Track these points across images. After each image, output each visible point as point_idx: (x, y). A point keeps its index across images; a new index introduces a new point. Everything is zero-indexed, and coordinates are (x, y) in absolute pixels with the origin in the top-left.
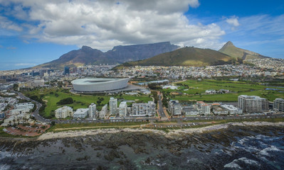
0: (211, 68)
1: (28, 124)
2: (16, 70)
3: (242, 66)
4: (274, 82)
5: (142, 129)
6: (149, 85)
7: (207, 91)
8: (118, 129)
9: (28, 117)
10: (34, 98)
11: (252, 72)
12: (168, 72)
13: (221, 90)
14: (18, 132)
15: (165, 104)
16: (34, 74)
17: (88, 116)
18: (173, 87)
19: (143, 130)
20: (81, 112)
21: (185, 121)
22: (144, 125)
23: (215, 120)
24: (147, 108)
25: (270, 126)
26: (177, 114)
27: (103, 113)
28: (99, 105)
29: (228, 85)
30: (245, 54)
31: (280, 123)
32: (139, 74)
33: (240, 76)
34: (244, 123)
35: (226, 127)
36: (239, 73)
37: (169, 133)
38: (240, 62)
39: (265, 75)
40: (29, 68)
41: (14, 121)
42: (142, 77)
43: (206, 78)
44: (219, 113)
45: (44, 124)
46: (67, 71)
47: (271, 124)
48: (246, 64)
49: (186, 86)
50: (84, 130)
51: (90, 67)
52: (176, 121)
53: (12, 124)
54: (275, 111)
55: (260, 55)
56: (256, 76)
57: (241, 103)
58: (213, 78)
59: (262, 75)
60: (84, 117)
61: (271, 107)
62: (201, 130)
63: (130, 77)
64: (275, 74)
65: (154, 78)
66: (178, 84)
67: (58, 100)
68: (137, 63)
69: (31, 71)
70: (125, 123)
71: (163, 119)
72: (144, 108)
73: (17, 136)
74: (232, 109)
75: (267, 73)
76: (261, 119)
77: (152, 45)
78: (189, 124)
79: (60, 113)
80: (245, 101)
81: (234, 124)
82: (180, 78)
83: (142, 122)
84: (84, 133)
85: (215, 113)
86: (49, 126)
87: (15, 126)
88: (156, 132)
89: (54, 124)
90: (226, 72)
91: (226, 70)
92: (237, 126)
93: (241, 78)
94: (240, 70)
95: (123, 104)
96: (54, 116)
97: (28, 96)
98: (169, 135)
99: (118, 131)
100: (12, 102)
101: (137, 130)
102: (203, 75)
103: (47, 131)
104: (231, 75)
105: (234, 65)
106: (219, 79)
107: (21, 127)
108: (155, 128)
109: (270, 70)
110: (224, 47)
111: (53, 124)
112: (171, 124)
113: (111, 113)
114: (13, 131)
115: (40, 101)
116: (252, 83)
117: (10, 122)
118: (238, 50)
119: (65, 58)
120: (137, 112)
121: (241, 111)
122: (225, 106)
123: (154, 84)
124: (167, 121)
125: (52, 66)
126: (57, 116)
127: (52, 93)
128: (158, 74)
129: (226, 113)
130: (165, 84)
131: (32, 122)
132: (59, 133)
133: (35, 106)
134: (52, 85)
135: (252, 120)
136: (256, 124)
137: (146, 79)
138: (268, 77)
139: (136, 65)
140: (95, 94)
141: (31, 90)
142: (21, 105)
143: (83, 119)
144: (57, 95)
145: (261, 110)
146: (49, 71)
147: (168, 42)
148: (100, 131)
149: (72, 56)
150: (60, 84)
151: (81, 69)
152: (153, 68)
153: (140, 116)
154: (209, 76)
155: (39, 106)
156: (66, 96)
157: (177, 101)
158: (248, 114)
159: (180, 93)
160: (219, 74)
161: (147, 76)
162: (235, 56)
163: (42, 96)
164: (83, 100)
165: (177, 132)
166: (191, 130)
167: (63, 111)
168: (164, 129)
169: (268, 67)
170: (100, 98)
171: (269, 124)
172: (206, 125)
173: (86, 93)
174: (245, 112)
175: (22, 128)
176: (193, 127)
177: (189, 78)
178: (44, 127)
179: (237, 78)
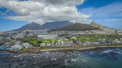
0: (87, 31)
1: (34, 48)
3: (98, 31)
4: (110, 36)
6: (66, 37)
7: (87, 39)
8: (63, 48)
12: (70, 33)
13: (92, 39)
19: (71, 49)
22: (71, 47)
23: (92, 46)
25: (108, 47)
26: (80, 44)
27: (56, 45)
29: (94, 37)
30: (99, 26)
31: (111, 46)
32: (59, 34)
34: (101, 46)
35: (95, 47)
36: (97, 33)
38: (98, 29)
42: (61, 34)
43: (85, 35)
45: (39, 48)
48: (100, 30)
49: (79, 37)
50: (53, 49)
55: (105, 27)
56: (104, 34)
57: (99, 41)
58: (88, 35)
59: (106, 34)
60: (50, 46)
61: (108, 42)
62: (88, 48)
64: (110, 33)
65: (66, 35)
66: (76, 37)
72: (69, 43)
74: (97, 43)
75: (108, 33)
78: (84, 47)
80: (101, 40)
82: (76, 35)
85: (92, 44)
90: (93, 33)
91: (92, 32)
92: (98, 47)
93: (98, 35)
98: (79, 49)
102: (84, 34)
103: (42, 49)
104: (95, 34)
105: (95, 30)
106: (90, 35)
108: (75, 48)
110: (91, 23)
112: (79, 47)
118: (96, 24)
120: (67, 44)
121: (99, 44)
122: (95, 42)
127: (31, 40)
129: (95, 44)
130: (71, 37)
134: (27, 38)
136: (104, 47)
137: (63, 35)
138: (108, 35)
139: (57, 30)
145: (105, 43)
147: (68, 21)
148: (58, 49)
152: (64, 31)
154: (86, 34)
158: (102, 44)
160: (90, 33)
162: (96, 27)
163: (28, 41)
165: (81, 49)
168: (77, 48)
169: (108, 31)
170: (51, 41)
174: (100, 44)
176: (86, 47)
177: (79, 35)
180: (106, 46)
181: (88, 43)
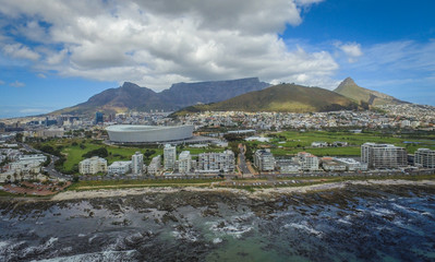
0: (320, 115)
1: (38, 181)
2: (22, 119)
3: (367, 113)
4: (416, 134)
5: (213, 188)
6: (225, 136)
7: (314, 144)
8: (177, 187)
9: (37, 171)
10: (45, 150)
11: (381, 122)
12: (255, 120)
13: (335, 143)
14: (22, 191)
15: (250, 157)
16: (49, 123)
17: (130, 171)
18: (262, 139)
19: (215, 189)
20: (118, 166)
21: (279, 178)
22: (217, 183)
23: (325, 177)
24: (222, 160)
25: (410, 185)
26: (268, 168)
27: (153, 166)
28: (147, 159)
29: (346, 137)
30: (373, 97)
31: (425, 181)
32: (210, 123)
33: (364, 127)
34: (371, 181)
35: (342, 186)
36: (363, 122)
37: (255, 193)
38: (365, 107)
39: (402, 126)
40: (41, 116)
41: (15, 175)
42: (215, 126)
43: (312, 128)
44: (332, 168)
45: (62, 180)
46: (100, 119)
47: (412, 182)
48: (374, 110)
49: (282, 138)
50: (124, 188)
51: (135, 114)
52: (265, 178)
53: (13, 179)
54: (417, 167)
55: (395, 100)
56: (389, 126)
57: (366, 155)
58: (323, 128)
59: (398, 126)
60: (124, 171)
61: (411, 162)
62: (304, 190)
63: (196, 127)
64: (418, 124)
65: (234, 128)
66: (270, 136)
67: (85, 152)
68: (207, 107)
69: (44, 119)
70: (187, 180)
71: (245, 176)
72: (217, 160)
73: (20, 195)
74: (353, 163)
75: (407, 123)
76: (396, 176)
77: (230, 82)
78: (286, 182)
79: (88, 166)
80: (372, 151)
81: (354, 183)
82: (273, 128)
83: (213, 179)
84: (124, 193)
85: (327, 168)
86: (69, 183)
87: (16, 182)
88: (235, 191)
90: (344, 121)
91: (343, 118)
92: (359, 185)
93: (367, 129)
94: (364, 119)
95: (185, 155)
96: (77, 171)
97: (39, 148)
99: (177, 190)
100: (13, 154)
101: (206, 189)
102: (308, 124)
103: (65, 189)
104: (351, 124)
105: (355, 111)
106: (333, 130)
107: (26, 184)
108: (234, 187)
109: (411, 120)
110: (340, 87)
111: (76, 180)
112: (259, 182)
113: (166, 168)
114: (14, 189)
115: (57, 154)
116: (386, 134)
117: (9, 177)
118: (361, 91)
119: (98, 100)
120: (206, 165)
121: (365, 166)
122: (343, 160)
123: (234, 134)
124: (253, 178)
125: (74, 114)
126: (82, 171)
127: (75, 144)
128: (240, 123)
129: (343, 168)
130: (250, 135)
131: (43, 178)
132: (85, 193)
133: (49, 159)
134: (76, 135)
135: (383, 177)
136: (387, 182)
137: (222, 128)
138: (405, 129)
139: (206, 110)
140: (141, 146)
141: (42, 140)
142: (27, 157)
143: (121, 175)
144: (83, 147)
145: (396, 165)
146: (71, 119)
147: (256, 79)
148: (148, 190)
149: (107, 97)
150: (89, 135)
151: (121, 116)
152: (232, 113)
153: (212, 171)
154: (318, 126)
155: (54, 159)
156: (97, 147)
157: (268, 150)
158: (377, 170)
159: (273, 146)
160: (332, 123)
161: (222, 125)
162: (358, 99)
163: (60, 148)
164: (122, 152)
165: (266, 191)
166: (289, 190)
167: (94, 165)
168: (247, 188)
169: (407, 115)
170: (150, 149)
171: (407, 183)
172: (311, 184)
173: (127, 145)
174: (371, 167)
176: (291, 185)
177: (287, 128)
178: (61, 184)
179: (360, 128)
180: (400, 182)
181: (310, 164)
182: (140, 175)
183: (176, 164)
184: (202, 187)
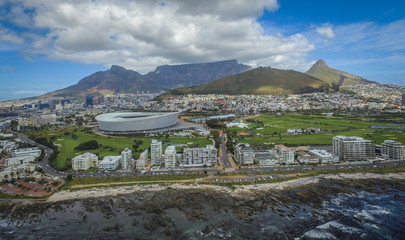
0: (295, 97)
1: (33, 179)
2: (15, 101)
3: (338, 95)
4: (383, 117)
5: (197, 185)
6: (207, 122)
7: (290, 131)
8: (163, 185)
9: (32, 168)
10: (40, 141)
11: (352, 104)
12: (234, 103)
13: (309, 129)
14: (18, 191)
15: (230, 149)
16: (42, 106)
17: (120, 167)
18: (242, 125)
19: (199, 186)
20: (110, 161)
21: (258, 173)
22: (201, 179)
23: (301, 172)
24: (205, 155)
25: (378, 179)
26: (247, 162)
27: (141, 162)
28: (136, 151)
29: (319, 121)
30: (343, 78)
31: (391, 175)
32: (193, 106)
33: (335, 109)
34: (342, 175)
35: (316, 181)
36: (334, 104)
37: (236, 191)
38: (336, 88)
39: (370, 108)
40: (34, 98)
41: (12, 174)
42: (198, 110)
43: (288, 111)
44: (306, 161)
45: (56, 178)
46: (89, 102)
47: (379, 176)
48: (344, 92)
49: (260, 123)
50: (114, 186)
51: (122, 95)
52: (245, 174)
53: (10, 178)
54: (383, 159)
55: (363, 80)
56: (358, 108)
57: (336, 148)
58: (298, 111)
59: (366, 107)
60: (114, 167)
61: (378, 152)
62: (281, 186)
63: (180, 110)
64: (384, 105)
65: (215, 112)
66: (248, 121)
67: (77, 143)
68: (190, 90)
69: (37, 101)
70: (173, 176)
71: (227, 170)
72: (200, 155)
73: (17, 197)
74: (324, 155)
75: (373, 105)
76: (365, 169)
77: (211, 64)
78: (264, 177)
79: (79, 163)
80: (343, 144)
81: (327, 177)
82: (251, 111)
83: (197, 175)
84: (114, 192)
85: (301, 161)
86: (63, 182)
87: (13, 181)
88: (218, 188)
89: (71, 179)
90: (317, 103)
91: (316, 100)
92: (331, 179)
93: (337, 112)
94: (336, 100)
95: (171, 150)
96: (70, 167)
97: (32, 138)
98: (236, 193)
99: (163, 188)
100: (9, 147)
101: (190, 186)
102: (284, 107)
103: (60, 189)
104: (323, 107)
105: (327, 93)
106: (306, 112)
107: (22, 183)
108: (216, 184)
109: (377, 101)
110: (314, 68)
111: (69, 178)
112: (239, 178)
113: (153, 163)
114: (11, 190)
115: (50, 146)
116: (352, 119)
117: (6, 176)
118: (332, 72)
119: (87, 83)
120: (190, 160)
121: (337, 159)
122: (315, 151)
123: (215, 120)
124: (233, 174)
125: (67, 95)
126: (75, 167)
127: (67, 134)
128: (221, 106)
129: (316, 161)
130: (230, 120)
131: (38, 176)
132: (79, 192)
133: (43, 153)
134: (68, 122)
135: (352, 171)
136: (357, 176)
137: (203, 113)
138: (373, 111)
139: (189, 93)
140: (130, 135)
141: (36, 129)
142: (22, 151)
143: (112, 171)
144: (75, 137)
145: (365, 157)
146: (63, 102)
147: (235, 61)
148: (137, 188)
149: (96, 79)
150: (80, 121)
151: (109, 99)
152: (213, 97)
153: (194, 166)
154: (293, 109)
155: (49, 152)
156: (88, 138)
157: (247, 145)
158: (347, 163)
159: (251, 132)
160: (306, 106)
161: (204, 109)
162: (329, 80)
163: (53, 138)
164: (112, 143)
165: (247, 188)
166: (267, 186)
167: (84, 161)
168: (229, 185)
169: (375, 96)
170: (138, 141)
171: (375, 176)
172: (288, 179)
173: (116, 134)
174: (342, 159)
175: (24, 184)
176: (270, 181)
177: (264, 111)
178: (55, 184)
179: (331, 111)
181: (286, 157)
182: (129, 170)
183: (163, 159)
184: (187, 184)
